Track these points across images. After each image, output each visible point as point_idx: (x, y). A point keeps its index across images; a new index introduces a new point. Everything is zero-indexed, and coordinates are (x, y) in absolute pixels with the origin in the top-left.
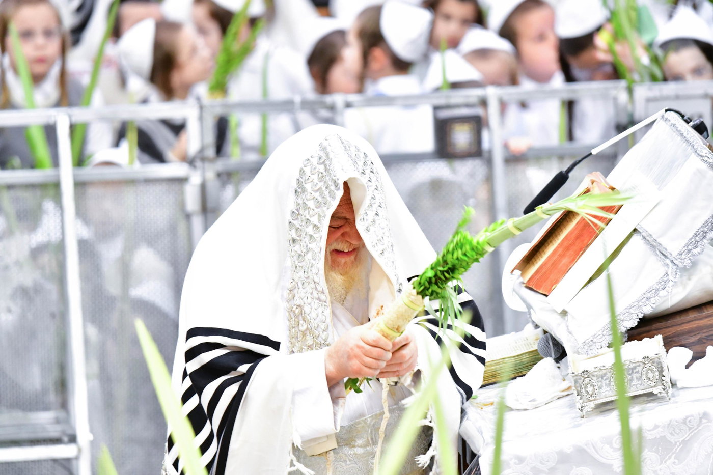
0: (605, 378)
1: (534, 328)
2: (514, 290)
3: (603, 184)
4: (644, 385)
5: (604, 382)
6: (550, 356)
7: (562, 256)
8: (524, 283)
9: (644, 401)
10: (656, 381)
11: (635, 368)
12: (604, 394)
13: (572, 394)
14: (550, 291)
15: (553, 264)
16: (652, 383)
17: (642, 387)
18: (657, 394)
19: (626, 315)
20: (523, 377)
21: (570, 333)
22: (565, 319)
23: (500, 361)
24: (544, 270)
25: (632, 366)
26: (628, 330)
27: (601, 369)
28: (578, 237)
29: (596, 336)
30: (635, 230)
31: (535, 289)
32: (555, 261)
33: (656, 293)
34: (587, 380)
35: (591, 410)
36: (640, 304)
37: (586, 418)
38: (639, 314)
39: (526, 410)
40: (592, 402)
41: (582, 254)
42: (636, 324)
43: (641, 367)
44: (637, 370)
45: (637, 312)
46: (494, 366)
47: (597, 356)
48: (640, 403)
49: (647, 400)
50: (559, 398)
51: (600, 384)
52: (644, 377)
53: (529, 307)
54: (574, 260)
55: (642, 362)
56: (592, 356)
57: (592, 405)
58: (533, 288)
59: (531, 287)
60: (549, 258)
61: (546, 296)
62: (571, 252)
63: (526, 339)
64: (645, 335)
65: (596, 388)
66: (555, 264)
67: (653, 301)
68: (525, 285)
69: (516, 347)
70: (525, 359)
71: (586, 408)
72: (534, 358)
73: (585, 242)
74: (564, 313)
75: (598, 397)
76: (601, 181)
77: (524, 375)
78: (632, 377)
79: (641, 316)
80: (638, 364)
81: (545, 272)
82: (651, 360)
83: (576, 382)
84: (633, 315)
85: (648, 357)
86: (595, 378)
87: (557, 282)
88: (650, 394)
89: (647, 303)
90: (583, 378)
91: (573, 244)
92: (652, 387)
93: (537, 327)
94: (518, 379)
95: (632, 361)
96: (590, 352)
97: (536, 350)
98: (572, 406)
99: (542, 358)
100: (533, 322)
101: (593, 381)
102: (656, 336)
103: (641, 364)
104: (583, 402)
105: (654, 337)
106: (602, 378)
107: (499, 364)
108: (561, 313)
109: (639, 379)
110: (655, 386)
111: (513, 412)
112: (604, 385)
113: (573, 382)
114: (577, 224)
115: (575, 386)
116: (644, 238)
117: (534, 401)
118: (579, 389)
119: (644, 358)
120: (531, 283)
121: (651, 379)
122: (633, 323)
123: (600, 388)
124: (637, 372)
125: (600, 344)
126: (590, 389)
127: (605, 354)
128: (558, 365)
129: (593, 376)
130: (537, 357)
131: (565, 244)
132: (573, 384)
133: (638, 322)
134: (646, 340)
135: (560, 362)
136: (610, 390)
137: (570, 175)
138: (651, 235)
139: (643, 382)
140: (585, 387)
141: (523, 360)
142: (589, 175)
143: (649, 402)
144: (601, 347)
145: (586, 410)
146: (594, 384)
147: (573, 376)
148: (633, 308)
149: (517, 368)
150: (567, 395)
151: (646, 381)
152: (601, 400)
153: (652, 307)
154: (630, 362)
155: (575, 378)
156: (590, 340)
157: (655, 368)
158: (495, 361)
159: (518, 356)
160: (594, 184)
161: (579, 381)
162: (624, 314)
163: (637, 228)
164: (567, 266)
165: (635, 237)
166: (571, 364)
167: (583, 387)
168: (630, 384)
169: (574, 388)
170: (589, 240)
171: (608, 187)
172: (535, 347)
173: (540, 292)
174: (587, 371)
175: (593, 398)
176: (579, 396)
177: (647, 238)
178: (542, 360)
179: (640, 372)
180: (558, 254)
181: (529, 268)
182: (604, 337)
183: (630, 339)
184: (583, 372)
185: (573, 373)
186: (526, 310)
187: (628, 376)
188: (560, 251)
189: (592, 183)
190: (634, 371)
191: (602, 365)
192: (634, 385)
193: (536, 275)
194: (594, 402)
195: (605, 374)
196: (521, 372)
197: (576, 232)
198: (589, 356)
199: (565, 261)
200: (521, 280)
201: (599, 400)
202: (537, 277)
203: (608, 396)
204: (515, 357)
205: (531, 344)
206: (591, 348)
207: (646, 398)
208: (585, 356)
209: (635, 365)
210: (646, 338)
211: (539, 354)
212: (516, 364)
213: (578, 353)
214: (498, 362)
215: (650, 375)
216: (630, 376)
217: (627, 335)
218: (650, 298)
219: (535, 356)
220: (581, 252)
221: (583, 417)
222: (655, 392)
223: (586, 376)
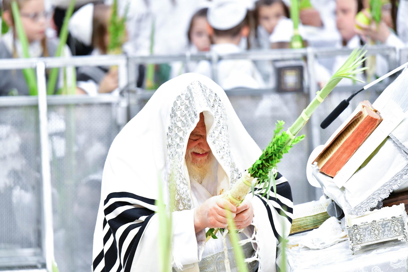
0: (367, 230)
1: (326, 198)
2: (313, 174)
3: (370, 108)
4: (392, 235)
5: (367, 232)
6: (335, 216)
7: (343, 153)
8: (319, 170)
9: (392, 245)
10: (400, 232)
11: (387, 224)
12: (367, 240)
13: (347, 240)
14: (335, 174)
15: (337, 158)
16: (397, 233)
17: (391, 236)
18: (400, 241)
19: (382, 190)
20: (317, 229)
21: (347, 201)
22: (343, 193)
23: (304, 218)
24: (331, 162)
25: (384, 223)
26: (383, 200)
27: (365, 224)
28: (353, 141)
29: (363, 203)
30: (388, 137)
31: (326, 174)
32: (338, 156)
33: (401, 177)
34: (356, 231)
35: (359, 250)
36: (391, 184)
37: (355, 255)
38: (390, 190)
39: (318, 249)
40: (359, 245)
41: (355, 152)
42: (388, 196)
43: (391, 223)
44: (388, 225)
45: (388, 189)
46: (300, 221)
47: (363, 216)
48: (390, 246)
49: (394, 244)
50: (339, 242)
51: (364, 233)
52: (392, 229)
53: (322, 185)
54: (350, 156)
55: (391, 220)
56: (360, 216)
57: (359, 247)
58: (325, 173)
59: (323, 172)
60: (335, 154)
61: (333, 178)
62: (349, 150)
63: (320, 205)
64: (394, 203)
65: (362, 236)
66: (338, 158)
67: (399, 181)
68: (320, 171)
69: (314, 210)
70: (320, 218)
71: (356, 248)
72: (325, 217)
73: (358, 144)
74: (343, 189)
75: (363, 242)
76: (369, 106)
77: (318, 228)
78: (385, 230)
79: (391, 191)
80: (388, 221)
81: (332, 163)
82: (397, 219)
83: (349, 232)
84: (387, 190)
85: (395, 217)
86: (361, 230)
87: (339, 169)
88: (396, 241)
89: (395, 183)
90: (353, 230)
91: (350, 145)
92: (397, 236)
93: (327, 197)
94: (314, 230)
95: (385, 219)
96: (359, 213)
97: (326, 212)
98: (347, 247)
99: (330, 217)
100: (325, 195)
101: (360, 232)
102: (400, 204)
103: (391, 221)
104: (354, 245)
105: (399, 204)
106: (366, 230)
107: (303, 221)
108: (341, 189)
109: (389, 231)
110: (399, 235)
111: (310, 251)
112: (367, 234)
113: (348, 232)
114: (353, 133)
115: (349, 235)
116: (394, 142)
117: (324, 244)
118: (351, 237)
119: (392, 218)
120: (323, 170)
121: (397, 231)
122: (386, 196)
123: (364, 236)
124: (388, 226)
125: (365, 208)
126: (358, 237)
127: (368, 214)
128: (340, 221)
129: (360, 228)
130: (327, 216)
131: (345, 145)
132: (347, 234)
133: (389, 195)
134: (394, 206)
135: (341, 219)
136: (371, 237)
137: (350, 102)
138: (398, 140)
139: (392, 233)
140: (355, 236)
141: (318, 218)
142: (362, 102)
143: (395, 245)
144: (366, 211)
145: (356, 250)
146: (361, 233)
147: (348, 228)
148: (386, 186)
149: (314, 223)
150: (345, 240)
151: (393, 232)
152: (365, 244)
153: (398, 186)
154: (384, 220)
155: (349, 229)
156: (359, 206)
157: (399, 224)
158: (300, 218)
159: (315, 215)
160: (364, 108)
161: (351, 231)
162: (381, 190)
163: (389, 136)
164: (346, 160)
165: (388, 142)
166: (347, 221)
167: (354, 235)
168: (383, 234)
169: (348, 236)
170: (360, 143)
171: (373, 110)
172: (326, 210)
173: (329, 175)
174: (356, 225)
175: (360, 243)
176: (351, 241)
177: (396, 142)
178: (329, 218)
179: (390, 227)
180: (340, 152)
181: (323, 160)
182: (368, 204)
183: (384, 205)
184: (354, 226)
185: (348, 226)
186: (320, 187)
187: (382, 228)
188: (342, 150)
189: (363, 107)
190: (386, 226)
191: (366, 222)
192: (386, 234)
193: (326, 165)
194: (361, 245)
195: (368, 227)
196: (316, 226)
197: (352, 138)
198: (358, 216)
199: (345, 156)
200: (317, 168)
201: (364, 244)
202: (327, 166)
203: (369, 241)
204: (313, 216)
205: (323, 208)
206: (360, 211)
207: (393, 243)
208: (356, 216)
209: (386, 222)
210: (394, 205)
211: (328, 215)
212: (314, 220)
213: (352, 214)
214: (302, 219)
215: (396, 228)
216: (383, 229)
217: (382, 203)
218: (397, 180)
219: (326, 215)
220: (355, 151)
221: (354, 255)
222: (399, 239)
223: (356, 228)
